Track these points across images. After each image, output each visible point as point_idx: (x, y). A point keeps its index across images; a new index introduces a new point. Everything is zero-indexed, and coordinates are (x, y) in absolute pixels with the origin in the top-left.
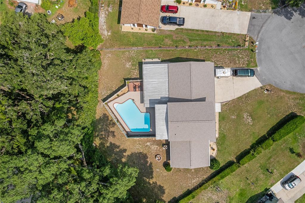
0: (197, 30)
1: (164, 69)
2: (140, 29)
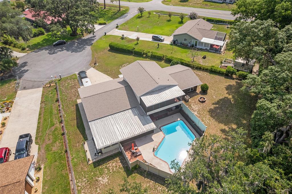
0: (39, 123)
2: (36, 192)
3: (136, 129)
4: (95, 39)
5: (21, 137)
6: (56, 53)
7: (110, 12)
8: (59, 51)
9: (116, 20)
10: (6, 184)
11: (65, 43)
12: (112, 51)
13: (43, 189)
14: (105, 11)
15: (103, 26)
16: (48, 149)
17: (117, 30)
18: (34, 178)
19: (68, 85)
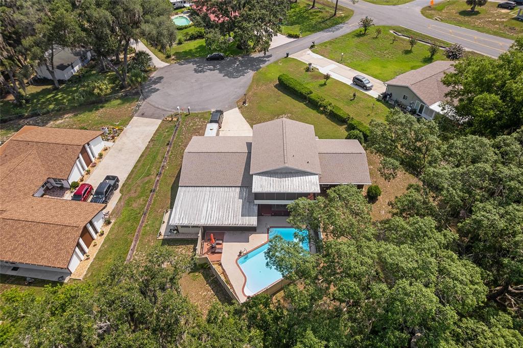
0: (135, 167)
1: (187, 193)
2: (94, 246)
3: (230, 217)
4: (268, 60)
5: (108, 178)
6: (204, 72)
7: (317, 15)
8: (209, 70)
9: (318, 33)
10: (67, 224)
11: (222, 58)
12: (280, 88)
13: (103, 246)
14: (311, 13)
15: (292, 40)
16: (128, 204)
17: (310, 52)
18: (99, 230)
19: (192, 126)
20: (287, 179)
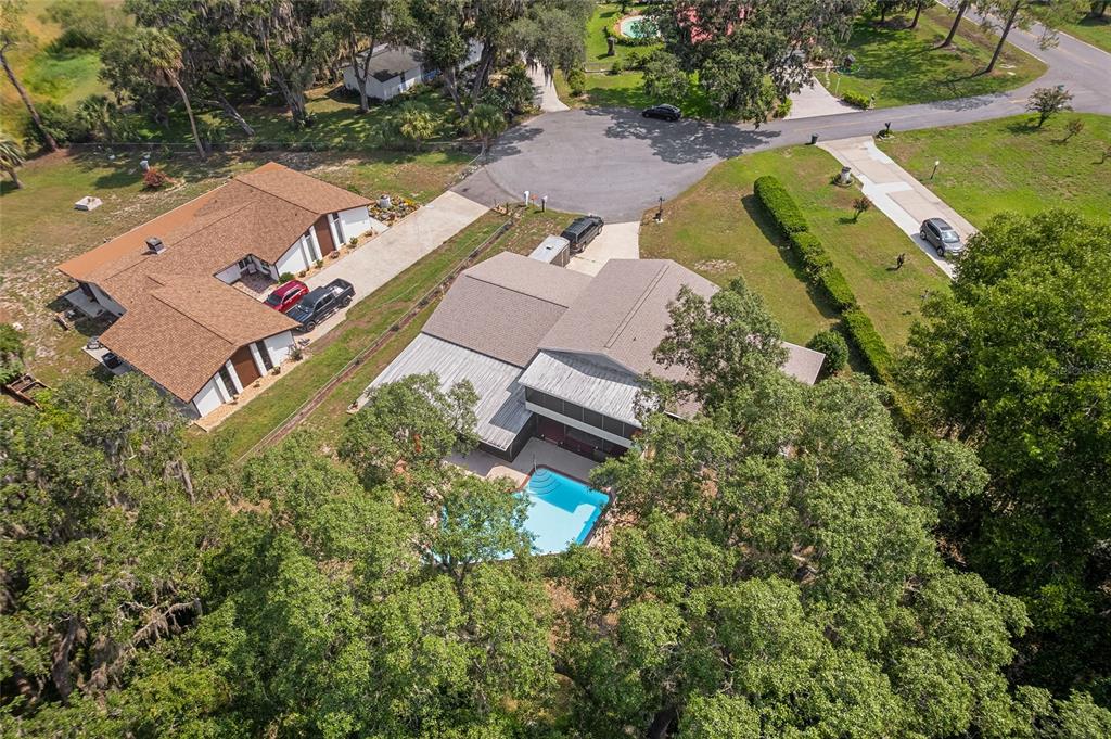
0: (396, 279)
1: (426, 348)
2: (256, 386)
4: (766, 143)
5: (338, 283)
6: (625, 137)
7: (944, 65)
8: (634, 135)
9: (920, 105)
10: (221, 334)
11: (674, 118)
12: (751, 205)
13: (267, 391)
14: (932, 57)
15: (849, 110)
16: (345, 339)
17: (870, 144)
18: (276, 364)
19: (534, 234)
20: (599, 380)
